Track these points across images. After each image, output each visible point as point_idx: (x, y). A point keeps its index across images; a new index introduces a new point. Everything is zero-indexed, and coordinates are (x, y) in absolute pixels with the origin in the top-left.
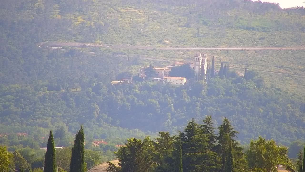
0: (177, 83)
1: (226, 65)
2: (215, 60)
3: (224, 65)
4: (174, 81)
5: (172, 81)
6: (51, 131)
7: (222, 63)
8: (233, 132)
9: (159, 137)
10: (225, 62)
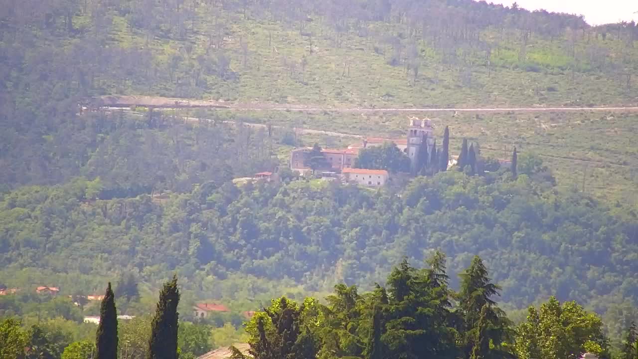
0: (370, 183)
1: (475, 144)
2: (452, 133)
3: (469, 145)
4: (364, 179)
5: (360, 177)
6: (110, 284)
7: (465, 140)
8: (491, 284)
9: (335, 295)
10: (471, 139)
